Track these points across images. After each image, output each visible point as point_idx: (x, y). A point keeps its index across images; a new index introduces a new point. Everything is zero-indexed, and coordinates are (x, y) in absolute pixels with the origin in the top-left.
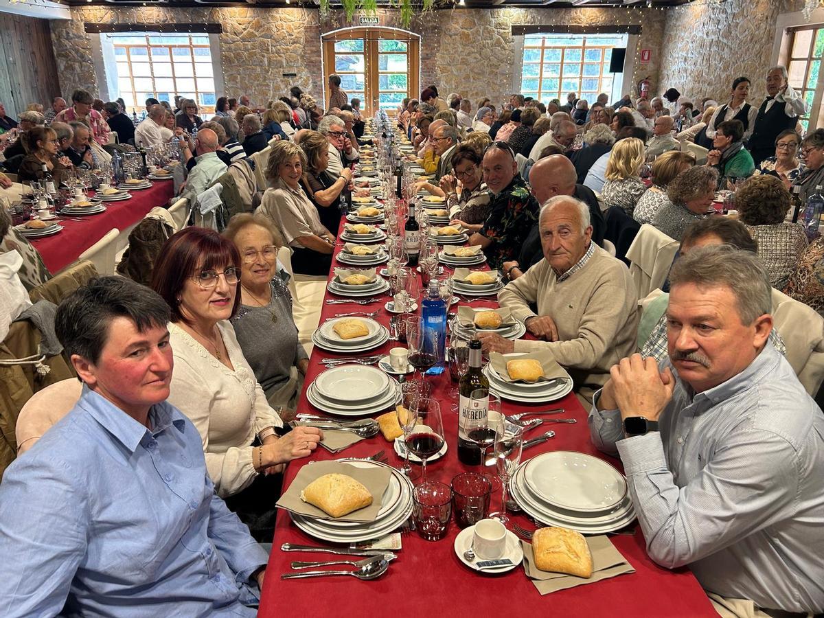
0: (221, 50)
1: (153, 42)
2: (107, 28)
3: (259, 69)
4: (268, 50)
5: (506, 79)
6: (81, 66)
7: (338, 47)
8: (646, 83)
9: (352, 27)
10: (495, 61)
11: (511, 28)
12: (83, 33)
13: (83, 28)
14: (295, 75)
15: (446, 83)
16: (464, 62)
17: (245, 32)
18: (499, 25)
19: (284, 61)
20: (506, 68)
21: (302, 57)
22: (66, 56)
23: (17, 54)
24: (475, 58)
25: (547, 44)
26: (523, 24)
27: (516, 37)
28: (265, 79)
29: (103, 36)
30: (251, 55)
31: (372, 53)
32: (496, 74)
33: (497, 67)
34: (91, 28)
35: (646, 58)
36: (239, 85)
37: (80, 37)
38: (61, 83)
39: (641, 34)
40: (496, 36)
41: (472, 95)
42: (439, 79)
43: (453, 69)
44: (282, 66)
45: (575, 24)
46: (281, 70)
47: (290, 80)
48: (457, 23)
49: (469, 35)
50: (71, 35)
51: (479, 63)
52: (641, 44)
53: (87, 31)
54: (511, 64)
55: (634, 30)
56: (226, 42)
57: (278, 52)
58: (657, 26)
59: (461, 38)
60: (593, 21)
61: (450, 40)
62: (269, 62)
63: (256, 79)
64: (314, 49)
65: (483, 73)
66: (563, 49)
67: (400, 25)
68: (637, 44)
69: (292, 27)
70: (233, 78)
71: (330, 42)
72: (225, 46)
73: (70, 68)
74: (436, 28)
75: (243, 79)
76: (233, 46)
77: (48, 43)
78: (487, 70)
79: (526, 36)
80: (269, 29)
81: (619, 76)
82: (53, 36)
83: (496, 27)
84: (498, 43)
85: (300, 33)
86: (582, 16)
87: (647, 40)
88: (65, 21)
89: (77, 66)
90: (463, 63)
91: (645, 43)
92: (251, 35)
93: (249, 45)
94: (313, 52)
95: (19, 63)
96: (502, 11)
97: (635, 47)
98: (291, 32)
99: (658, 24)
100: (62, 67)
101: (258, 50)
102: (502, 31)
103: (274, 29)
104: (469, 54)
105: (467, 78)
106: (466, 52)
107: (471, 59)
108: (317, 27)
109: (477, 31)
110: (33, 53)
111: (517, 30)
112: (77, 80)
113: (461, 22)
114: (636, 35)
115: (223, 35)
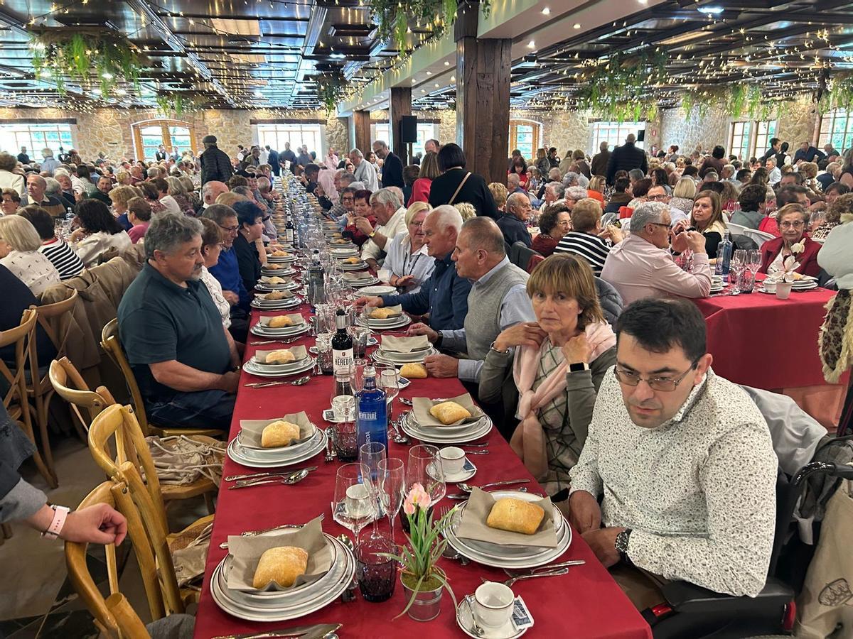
0: (439, 132)
8: (655, 147)
11: (587, 120)
17: (453, 123)
20: (585, 140)
24: (570, 135)
25: (600, 127)
27: (591, 124)
32: (580, 143)
35: (654, 134)
39: (651, 122)
40: (580, 124)
43: (559, 141)
48: (562, 117)
49: (567, 123)
51: (572, 138)
54: (587, 138)
55: (648, 121)
56: (442, 128)
61: (557, 126)
66: (608, 130)
67: (531, 118)
72: (442, 131)
74: (551, 119)
76: (445, 130)
84: (582, 127)
90: (563, 138)
91: (653, 127)
97: (649, 129)
109: (571, 121)
111: (591, 121)
113: (564, 117)
114: (649, 123)
115: (441, 124)
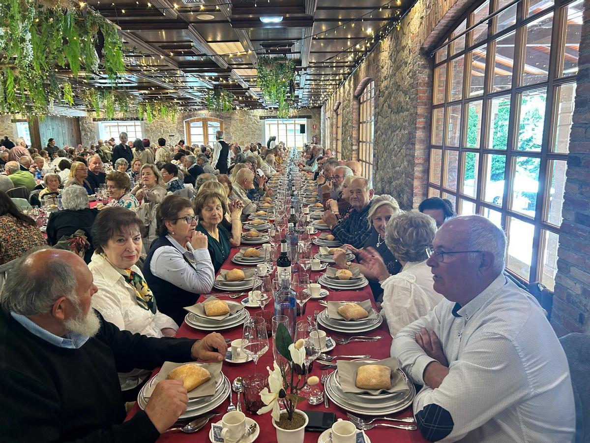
0: (145, 127)
1: (119, 124)
2: (101, 120)
3: (159, 134)
4: (163, 127)
5: (259, 136)
6: (90, 134)
7: (192, 125)
8: (315, 137)
9: (196, 117)
10: (254, 130)
11: (259, 117)
12: (92, 122)
13: (92, 119)
14: (174, 136)
15: (235, 138)
16: (242, 130)
18: (254, 116)
19: (169, 130)
20: (258, 132)
21: (176, 129)
22: (85, 130)
23: (66, 130)
24: (246, 128)
25: (279, 122)
26: (264, 115)
27: (262, 120)
29: (100, 122)
30: (157, 129)
31: (205, 127)
32: (255, 134)
33: (255, 132)
34: (94, 120)
37: (91, 123)
38: (82, 140)
40: (253, 120)
42: (232, 137)
43: (237, 133)
44: (168, 133)
47: (172, 137)
48: (237, 115)
50: (87, 122)
52: (312, 122)
53: (93, 121)
54: (261, 131)
55: (308, 117)
56: (147, 124)
57: (167, 127)
58: (317, 115)
59: (239, 121)
62: (163, 131)
64: (181, 126)
65: (249, 134)
66: (286, 124)
67: (215, 117)
68: (310, 123)
71: (188, 123)
73: (86, 135)
74: (229, 117)
75: (153, 137)
76: (149, 125)
77: (78, 125)
78: (251, 133)
80: (163, 119)
81: (305, 134)
82: (80, 123)
84: (254, 123)
87: (314, 121)
88: (86, 117)
89: (89, 134)
92: (157, 121)
93: (156, 125)
95: (67, 133)
96: (255, 111)
98: (172, 120)
100: (83, 134)
101: (159, 127)
102: (256, 118)
103: (165, 119)
104: (243, 127)
105: (243, 136)
107: (244, 129)
109: (246, 118)
110: (72, 129)
111: (261, 118)
113: (239, 115)
114: (309, 119)
115: (145, 121)
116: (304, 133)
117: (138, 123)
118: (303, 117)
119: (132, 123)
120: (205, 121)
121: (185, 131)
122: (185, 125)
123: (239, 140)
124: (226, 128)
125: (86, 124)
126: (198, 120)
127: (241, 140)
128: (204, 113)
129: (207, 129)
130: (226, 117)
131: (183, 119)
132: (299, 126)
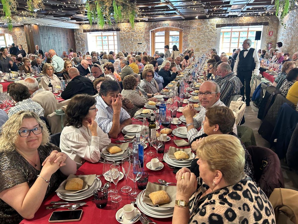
0: (119, 36)
1: (103, 34)
2: (89, 31)
3: (130, 42)
4: (133, 36)
5: (213, 43)
6: (82, 42)
7: (156, 34)
8: (270, 44)
9: (160, 27)
10: (210, 37)
11: (216, 25)
13: (83, 31)
14: (141, 44)
15: (192, 45)
16: (198, 38)
17: (127, 31)
18: (211, 24)
19: (138, 39)
20: (213, 39)
21: (144, 38)
22: (78, 39)
23: (62, 39)
24: (202, 36)
25: (233, 30)
26: (220, 24)
27: (218, 28)
28: (132, 45)
29: (88, 33)
30: (129, 37)
31: (167, 36)
32: (210, 42)
33: (210, 39)
34: (85, 31)
35: (271, 34)
36: (124, 47)
37: (82, 34)
38: (76, 47)
39: (269, 25)
40: (210, 28)
41: (201, 49)
42: (189, 44)
43: (194, 40)
44: (137, 41)
45: (241, 23)
46: (137, 42)
47: (140, 45)
48: (196, 24)
49: (200, 28)
50: (79, 33)
51: (204, 38)
52: (269, 29)
54: (216, 38)
55: (266, 24)
56: (121, 34)
57: (136, 36)
59: (197, 30)
60: (248, 21)
61: (193, 30)
62: (134, 39)
63: (130, 45)
64: (147, 35)
65: (205, 41)
66: (240, 32)
67: (176, 26)
68: (267, 29)
69: (141, 28)
70: (123, 45)
71: (153, 33)
73: (79, 43)
74: (188, 26)
75: (126, 45)
76: (123, 35)
77: (73, 36)
78: (207, 40)
79: (222, 28)
80: (134, 29)
82: (75, 34)
83: (210, 25)
84: (211, 31)
85: (143, 30)
86: (244, 20)
87: (271, 28)
88: (78, 29)
89: (80, 42)
91: (270, 29)
92: (129, 31)
93: (128, 34)
94: (147, 36)
95: (62, 42)
96: (212, 19)
97: (266, 30)
98: (140, 30)
99: (276, 21)
100: (77, 43)
101: (130, 36)
102: (212, 26)
103: (136, 29)
104: (200, 35)
105: (199, 43)
106: (199, 34)
107: (201, 37)
108: (149, 28)
109: (203, 27)
110: (68, 39)
111: (218, 26)
112: (80, 46)
113: (197, 24)
114: (267, 26)
115: (120, 32)
116: (260, 40)
117: (115, 33)
118: (261, 24)
119: (111, 33)
120: (167, 31)
121: (150, 39)
122: (150, 35)
123: (195, 46)
124: (185, 37)
125: (79, 34)
126: (161, 30)
127: (196, 47)
128: (168, 23)
129: (168, 38)
130: (185, 27)
131: (150, 29)
132: (255, 33)
